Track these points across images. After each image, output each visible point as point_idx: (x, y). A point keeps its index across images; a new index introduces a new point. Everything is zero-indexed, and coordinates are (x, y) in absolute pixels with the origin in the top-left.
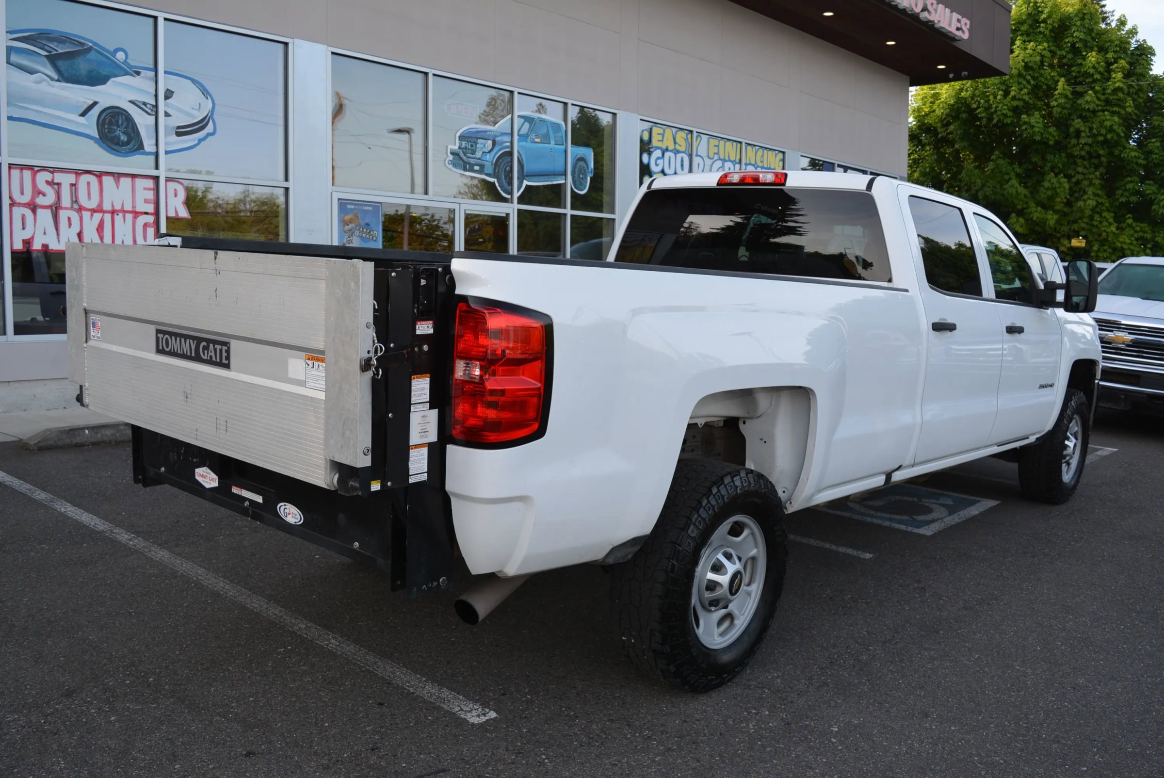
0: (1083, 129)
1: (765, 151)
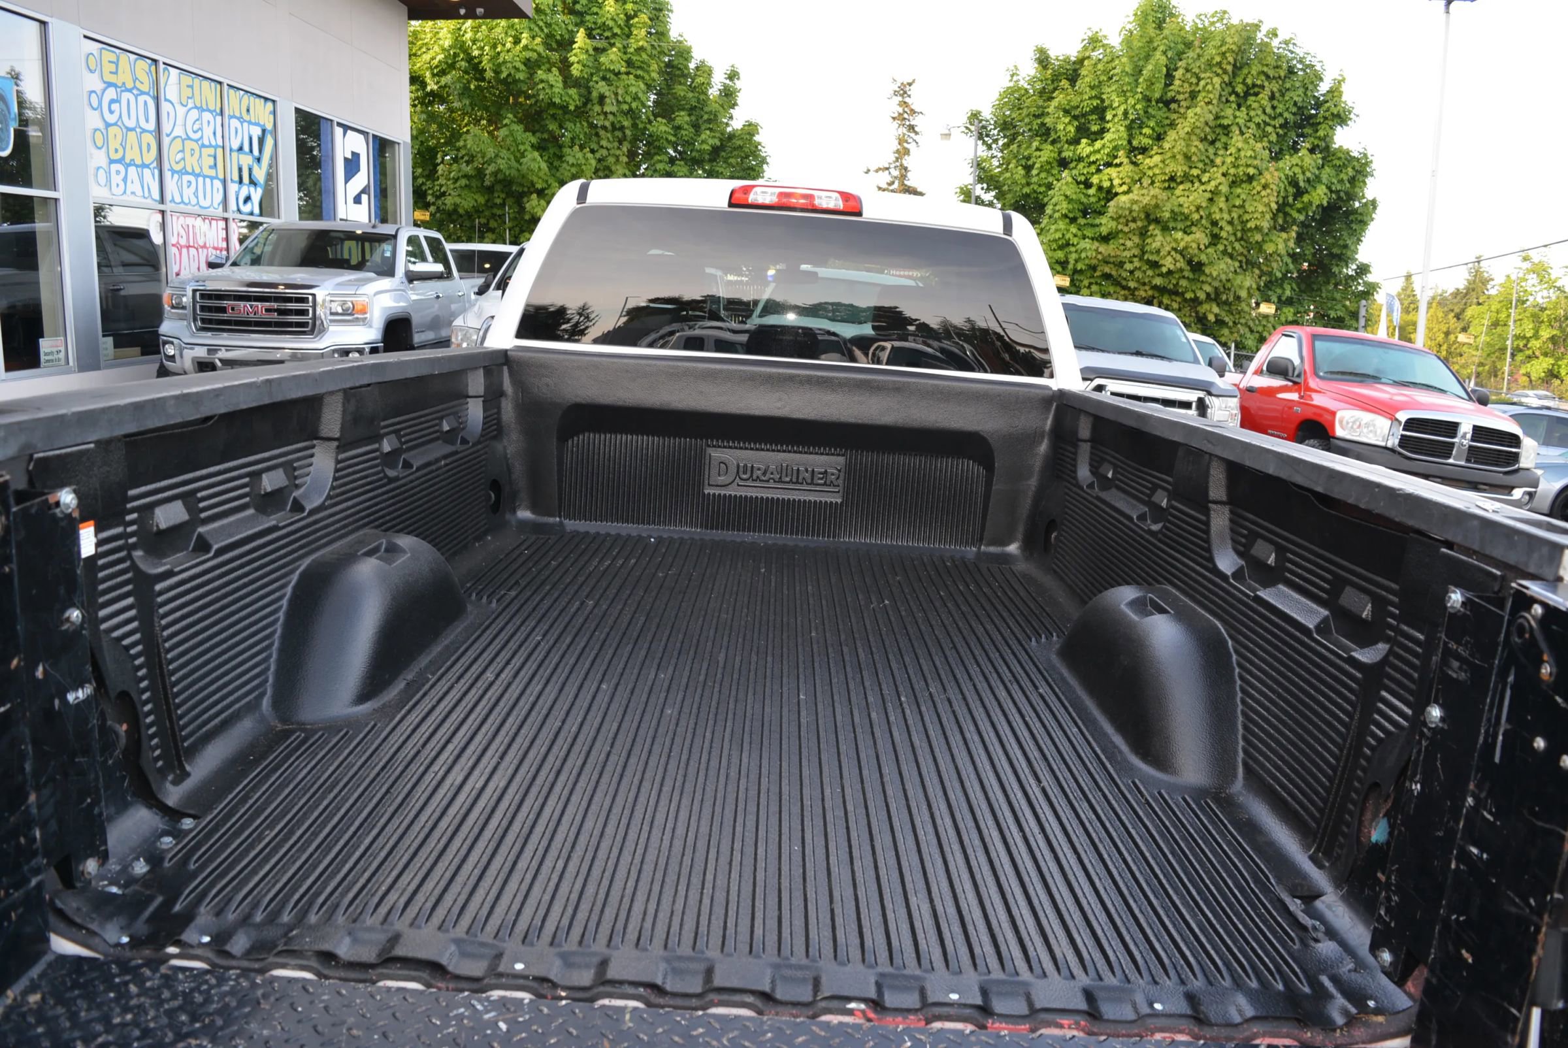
0: (607, 94)
1: (252, 98)
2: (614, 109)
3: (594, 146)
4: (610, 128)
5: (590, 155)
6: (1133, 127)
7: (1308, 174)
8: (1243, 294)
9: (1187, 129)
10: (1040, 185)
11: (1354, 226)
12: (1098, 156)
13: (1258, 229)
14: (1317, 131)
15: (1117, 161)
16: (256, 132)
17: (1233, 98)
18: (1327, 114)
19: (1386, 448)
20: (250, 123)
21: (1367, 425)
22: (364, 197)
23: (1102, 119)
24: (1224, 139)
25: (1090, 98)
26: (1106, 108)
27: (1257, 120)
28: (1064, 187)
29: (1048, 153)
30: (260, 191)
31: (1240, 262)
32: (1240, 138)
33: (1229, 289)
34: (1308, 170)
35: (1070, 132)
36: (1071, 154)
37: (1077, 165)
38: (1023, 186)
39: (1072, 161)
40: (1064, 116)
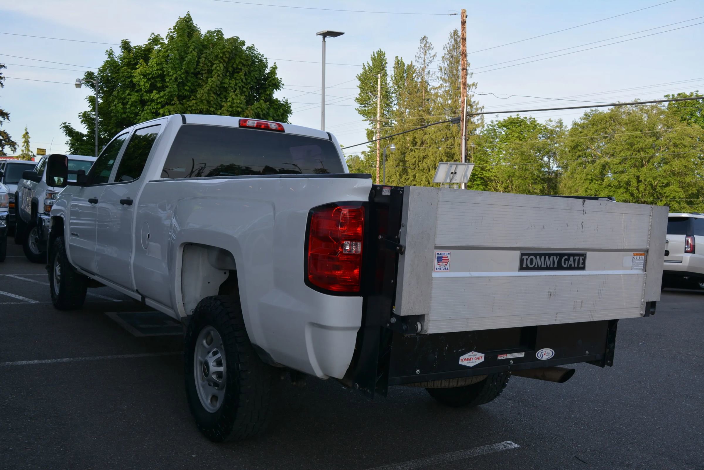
6: (181, 85)
7: (264, 112)
9: (208, 88)
10: (131, 114)
12: (162, 100)
14: (266, 91)
15: (173, 102)
17: (228, 74)
18: (270, 83)
23: (163, 80)
24: (224, 93)
25: (157, 70)
26: (165, 75)
27: (239, 85)
28: (146, 115)
29: (134, 97)
32: (233, 93)
34: (265, 110)
35: (147, 86)
36: (148, 98)
37: (151, 104)
38: (122, 114)
39: (148, 101)
40: (143, 78)
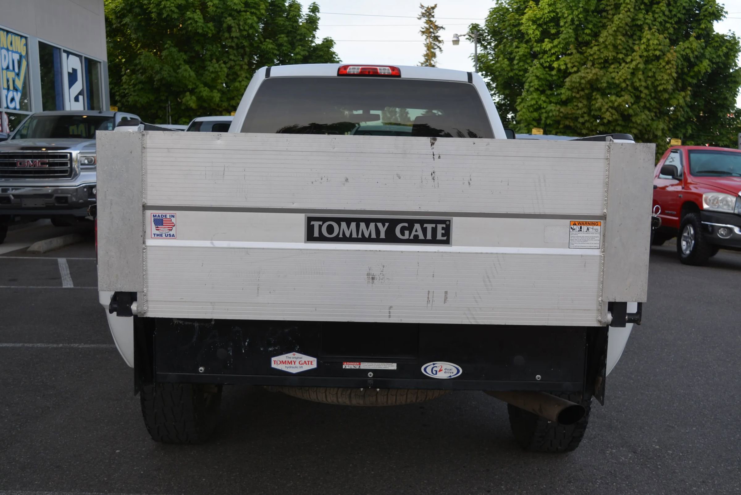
1: (13, 36)
2: (238, 35)
3: (226, 60)
4: (235, 47)
5: (223, 65)
6: (578, 29)
7: (696, 53)
8: (659, 133)
9: (614, 29)
10: (520, 71)
11: (730, 85)
12: (556, 49)
13: (665, 90)
14: (700, 25)
15: (569, 52)
16: (16, 57)
17: (642, 7)
18: (706, 13)
19: (734, 214)
20: (13, 51)
21: (722, 201)
22: (81, 97)
23: (558, 25)
24: (638, 33)
25: (549, 12)
26: (560, 17)
27: (660, 20)
28: (535, 71)
29: (523, 49)
30: (19, 94)
31: (655, 113)
32: (648, 32)
33: (650, 131)
34: (696, 50)
35: (537, 35)
36: (538, 49)
37: (543, 56)
38: (509, 72)
39: (540, 53)
40: (532, 24)
